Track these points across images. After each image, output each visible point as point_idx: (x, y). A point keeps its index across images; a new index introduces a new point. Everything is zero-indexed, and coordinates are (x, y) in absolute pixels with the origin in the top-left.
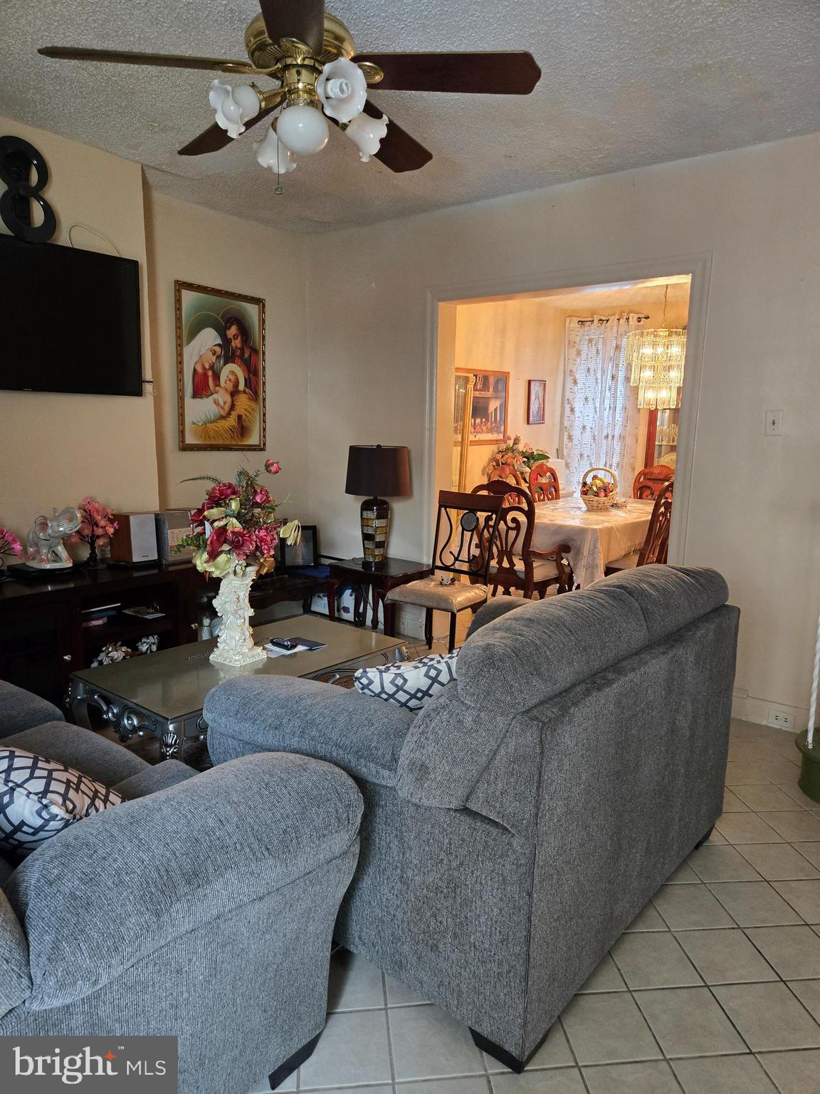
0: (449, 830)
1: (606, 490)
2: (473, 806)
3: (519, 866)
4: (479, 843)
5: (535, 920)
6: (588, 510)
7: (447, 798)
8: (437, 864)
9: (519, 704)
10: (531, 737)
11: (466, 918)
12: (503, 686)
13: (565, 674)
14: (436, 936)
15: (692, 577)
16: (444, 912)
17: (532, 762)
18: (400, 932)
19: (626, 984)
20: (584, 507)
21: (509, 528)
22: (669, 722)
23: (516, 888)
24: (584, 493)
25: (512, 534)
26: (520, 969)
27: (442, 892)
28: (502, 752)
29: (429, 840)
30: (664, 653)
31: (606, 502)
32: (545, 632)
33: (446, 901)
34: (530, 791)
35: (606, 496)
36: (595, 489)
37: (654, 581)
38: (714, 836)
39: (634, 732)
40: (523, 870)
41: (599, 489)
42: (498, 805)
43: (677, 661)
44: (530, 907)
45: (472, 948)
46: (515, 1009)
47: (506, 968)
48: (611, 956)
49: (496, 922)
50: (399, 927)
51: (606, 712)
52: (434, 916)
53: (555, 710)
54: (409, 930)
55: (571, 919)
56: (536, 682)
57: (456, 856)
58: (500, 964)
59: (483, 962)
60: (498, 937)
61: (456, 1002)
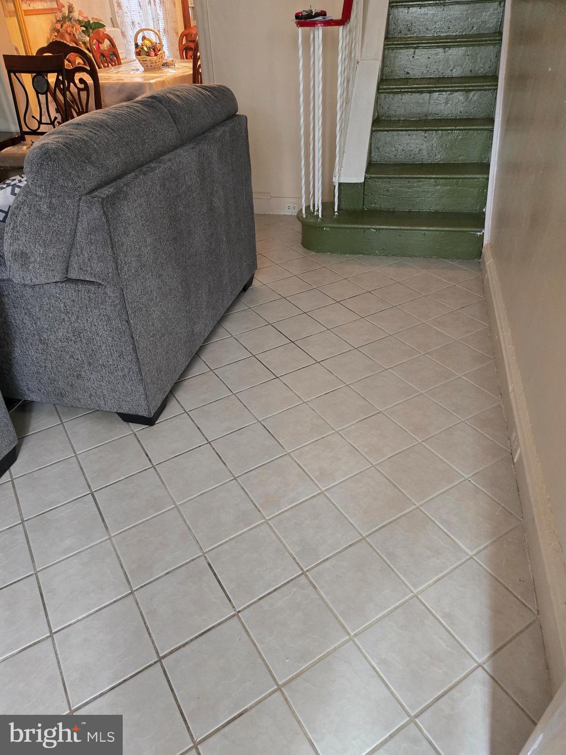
0: (61, 297)
1: (155, 49)
2: (73, 275)
3: (115, 306)
4: (85, 299)
5: (136, 337)
6: (146, 70)
7: (50, 274)
8: (61, 324)
9: (80, 187)
10: (96, 212)
11: (93, 350)
12: (63, 175)
13: (114, 163)
14: (77, 369)
15: (209, 91)
16: (77, 352)
17: (103, 230)
18: (53, 375)
19: (209, 368)
20: (142, 69)
21: (79, 90)
22: (208, 203)
23: (118, 321)
24: (138, 54)
25: (83, 94)
26: (135, 368)
27: (71, 340)
28: (80, 228)
29: (50, 309)
30: (193, 148)
31: (157, 61)
32: (91, 132)
33: (76, 345)
34: (108, 252)
35: (156, 55)
36: (146, 49)
37: (178, 93)
38: (255, 283)
39: (181, 209)
40: (119, 307)
41: (149, 48)
42: (89, 269)
43: (204, 155)
44: (130, 329)
45: (103, 367)
46: (138, 392)
47: (126, 370)
48: (198, 355)
49: (112, 346)
50: (51, 372)
51: (154, 192)
52: (72, 357)
53: (111, 190)
54: (59, 372)
55: (164, 335)
56: (89, 168)
57: (73, 313)
58: (122, 370)
59: (112, 373)
60: (116, 354)
61: (103, 402)
